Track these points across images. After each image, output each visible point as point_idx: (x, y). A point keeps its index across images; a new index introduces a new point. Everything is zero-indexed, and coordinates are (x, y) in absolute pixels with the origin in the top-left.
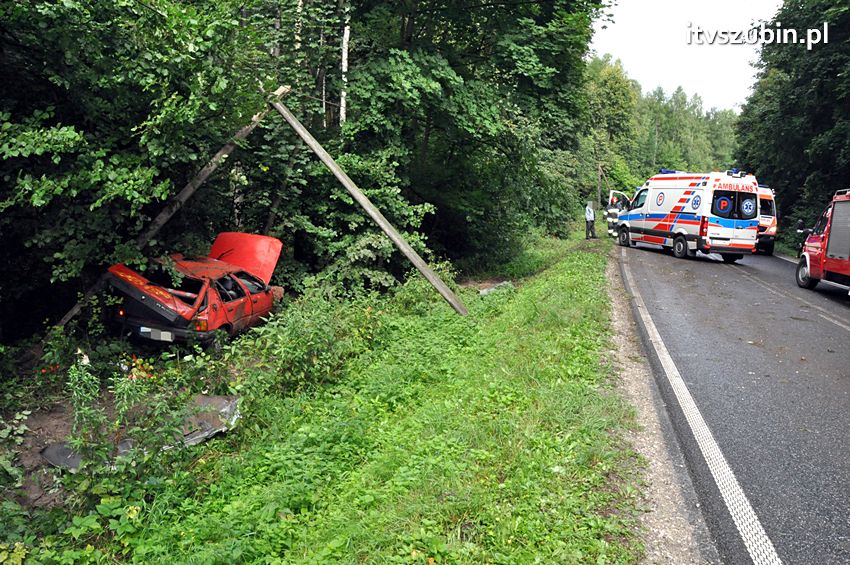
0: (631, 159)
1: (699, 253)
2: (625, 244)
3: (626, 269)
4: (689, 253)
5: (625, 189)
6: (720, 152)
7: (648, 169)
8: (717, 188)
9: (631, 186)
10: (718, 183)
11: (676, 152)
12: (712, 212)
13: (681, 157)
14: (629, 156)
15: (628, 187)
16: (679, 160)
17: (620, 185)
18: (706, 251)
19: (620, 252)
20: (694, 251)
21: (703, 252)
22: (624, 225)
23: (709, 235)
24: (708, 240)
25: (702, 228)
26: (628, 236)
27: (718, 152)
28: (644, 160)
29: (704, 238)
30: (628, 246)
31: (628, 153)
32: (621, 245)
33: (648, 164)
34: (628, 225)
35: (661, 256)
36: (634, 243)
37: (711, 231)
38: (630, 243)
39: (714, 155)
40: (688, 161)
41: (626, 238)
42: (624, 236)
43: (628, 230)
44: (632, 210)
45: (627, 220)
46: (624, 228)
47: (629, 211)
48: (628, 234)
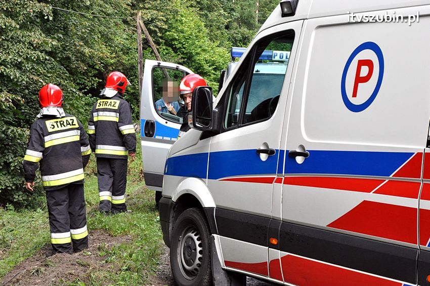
2: (197, 283)
34: (208, 201)
36: (238, 282)
38: (221, 282)
41: (199, 256)
42: (189, 247)
43: (207, 222)
44: (224, 131)
45: (200, 175)
46: (190, 212)
47: (207, 134)
48: (206, 241)
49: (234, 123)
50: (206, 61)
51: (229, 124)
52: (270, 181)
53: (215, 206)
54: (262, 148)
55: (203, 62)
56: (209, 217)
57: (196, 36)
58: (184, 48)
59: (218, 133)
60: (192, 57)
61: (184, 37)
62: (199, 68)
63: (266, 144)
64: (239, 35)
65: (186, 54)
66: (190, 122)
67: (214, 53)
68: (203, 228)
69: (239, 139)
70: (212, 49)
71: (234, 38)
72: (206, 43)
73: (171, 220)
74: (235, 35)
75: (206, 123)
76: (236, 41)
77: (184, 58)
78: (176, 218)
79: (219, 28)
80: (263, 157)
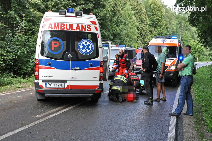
12: (42, 54)
23: (41, 77)
24: (41, 83)
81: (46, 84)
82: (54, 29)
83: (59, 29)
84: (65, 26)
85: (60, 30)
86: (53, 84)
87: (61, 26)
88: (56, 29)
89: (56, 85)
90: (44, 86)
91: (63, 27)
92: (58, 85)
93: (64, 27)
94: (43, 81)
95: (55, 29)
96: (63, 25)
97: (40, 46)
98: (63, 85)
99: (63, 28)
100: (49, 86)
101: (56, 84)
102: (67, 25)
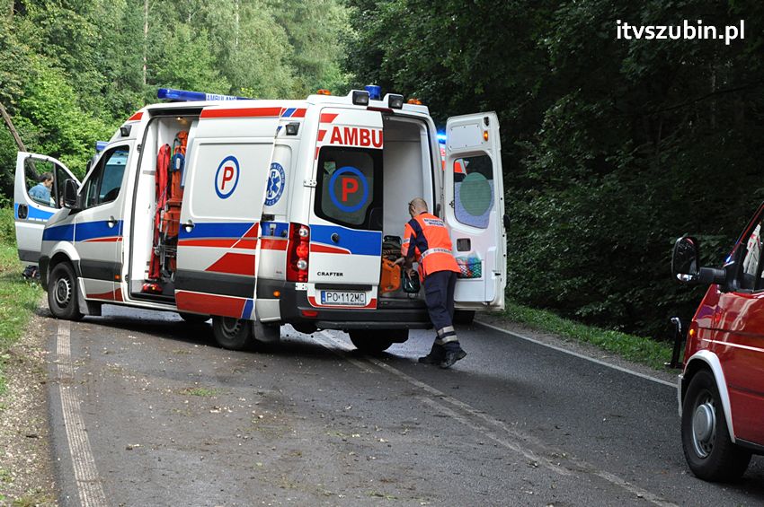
0: (80, 68)
1: (287, 331)
2: (68, 311)
3: (68, 402)
4: (259, 333)
5: (68, 150)
6: (309, 56)
7: (128, 94)
8: (326, 142)
9: (85, 140)
10: (329, 128)
11: (199, 53)
12: (319, 212)
13: (212, 65)
14: (72, 60)
15: (76, 143)
16: (209, 73)
17: (52, 137)
18: (307, 325)
19: (50, 343)
20: (273, 327)
21: (298, 327)
22: (62, 256)
23: (313, 276)
24: (312, 292)
25: (293, 259)
26: (75, 289)
27: (302, 57)
28: (115, 73)
29: (299, 286)
30: (78, 317)
31: (71, 49)
32: (53, 315)
33: (129, 82)
34: (74, 255)
35: (177, 346)
36: (95, 307)
37: (321, 265)
38: (84, 309)
39: (295, 63)
40: (230, 78)
41: (68, 293)
42: (62, 288)
43: (75, 271)
44: (85, 209)
45: (70, 240)
46: (61, 265)
47: (74, 212)
48: (73, 283)
49: (92, 203)
50: (76, 136)
51: (89, 205)
52: (115, 240)
53: (79, 259)
54: (110, 219)
55: (73, 137)
56: (75, 267)
57: (63, 105)
58: (46, 119)
59: (81, 210)
60: (57, 131)
61: (47, 106)
62: (67, 145)
63: (112, 217)
64: (120, 101)
65: (50, 126)
66: (62, 203)
67: (86, 126)
68: (71, 275)
69: (96, 214)
70: (84, 120)
71: (112, 104)
72: (75, 112)
73: (48, 271)
74: (114, 101)
75: (72, 204)
76: (115, 108)
77: (47, 132)
78: (51, 270)
79: (91, 93)
80: (111, 225)
81: (323, 296)
82: (346, 143)
83: (356, 144)
84: (370, 137)
85: (359, 146)
86: (340, 294)
87: (362, 137)
88: (351, 144)
89: (346, 297)
90: (318, 301)
91: (365, 137)
92: (350, 297)
93: (367, 137)
94: (318, 286)
95: (349, 145)
96: (365, 134)
97: (314, 190)
98: (362, 298)
99: (365, 141)
100: (331, 300)
101: (345, 294)
102: (373, 132)
